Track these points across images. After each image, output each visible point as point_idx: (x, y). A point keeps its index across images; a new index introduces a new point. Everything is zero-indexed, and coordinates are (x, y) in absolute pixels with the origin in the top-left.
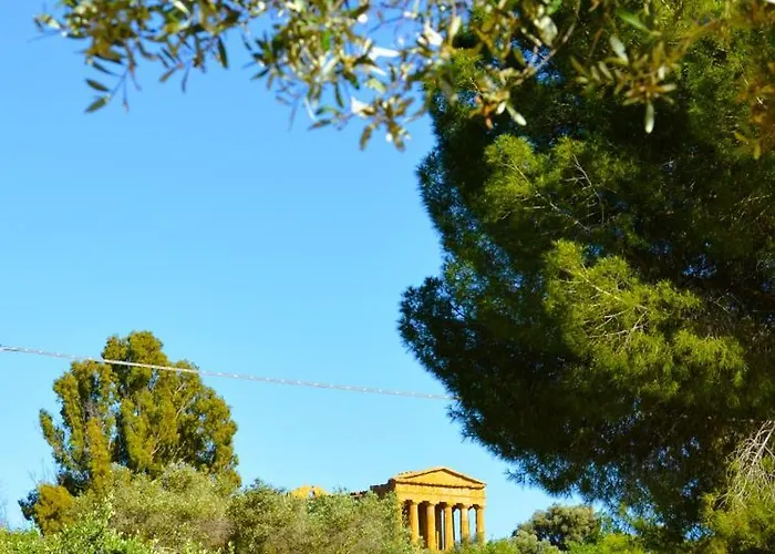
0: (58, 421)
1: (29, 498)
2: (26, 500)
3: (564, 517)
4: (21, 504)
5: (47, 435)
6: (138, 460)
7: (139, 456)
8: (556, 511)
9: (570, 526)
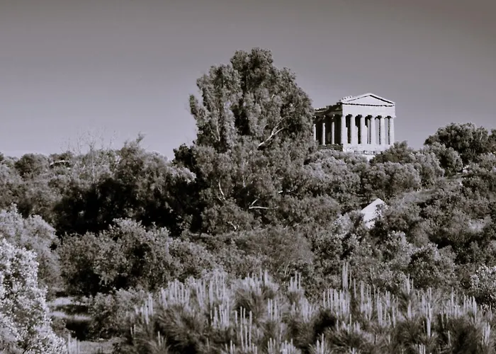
0: (200, 105)
1: (180, 149)
2: (178, 150)
3: (457, 131)
4: (175, 151)
5: (194, 112)
6: (255, 132)
7: (256, 130)
8: (453, 127)
9: (461, 136)
